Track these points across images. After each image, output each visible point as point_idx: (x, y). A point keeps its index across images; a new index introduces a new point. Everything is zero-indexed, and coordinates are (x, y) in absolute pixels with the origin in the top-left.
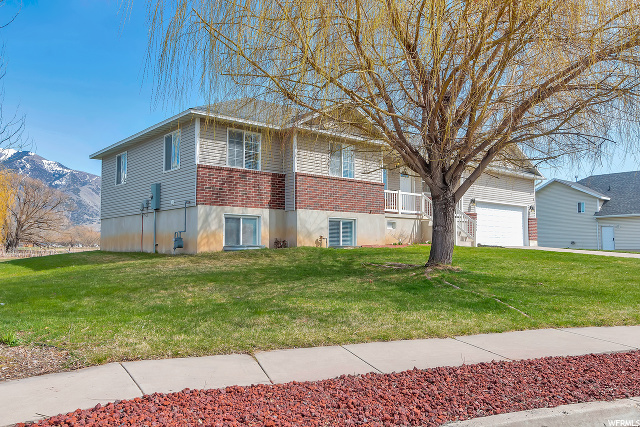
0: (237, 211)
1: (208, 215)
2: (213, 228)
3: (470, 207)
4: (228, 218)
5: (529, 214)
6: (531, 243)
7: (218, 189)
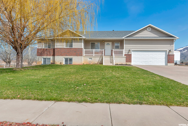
0: (45, 57)
1: (39, 58)
2: (40, 60)
3: (128, 53)
4: (44, 59)
5: (169, 53)
6: (169, 64)
7: (40, 53)
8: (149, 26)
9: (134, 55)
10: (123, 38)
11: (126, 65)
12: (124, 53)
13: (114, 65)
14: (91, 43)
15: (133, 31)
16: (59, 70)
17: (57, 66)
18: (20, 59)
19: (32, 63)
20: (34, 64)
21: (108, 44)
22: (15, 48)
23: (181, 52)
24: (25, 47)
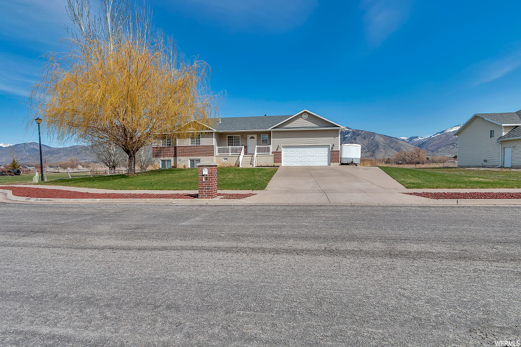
1: (156, 161)
2: (156, 164)
3: (277, 149)
4: (162, 161)
5: (332, 148)
6: (332, 164)
7: (157, 153)
8: (305, 112)
9: (284, 152)
10: (269, 129)
11: (274, 166)
12: (271, 150)
13: (254, 167)
14: (229, 137)
15: (289, 116)
16: (177, 174)
17: (181, 170)
18: (133, 163)
19: (147, 167)
20: (150, 168)
21: (252, 138)
22: (128, 152)
23: (362, 146)
24: (137, 150)
